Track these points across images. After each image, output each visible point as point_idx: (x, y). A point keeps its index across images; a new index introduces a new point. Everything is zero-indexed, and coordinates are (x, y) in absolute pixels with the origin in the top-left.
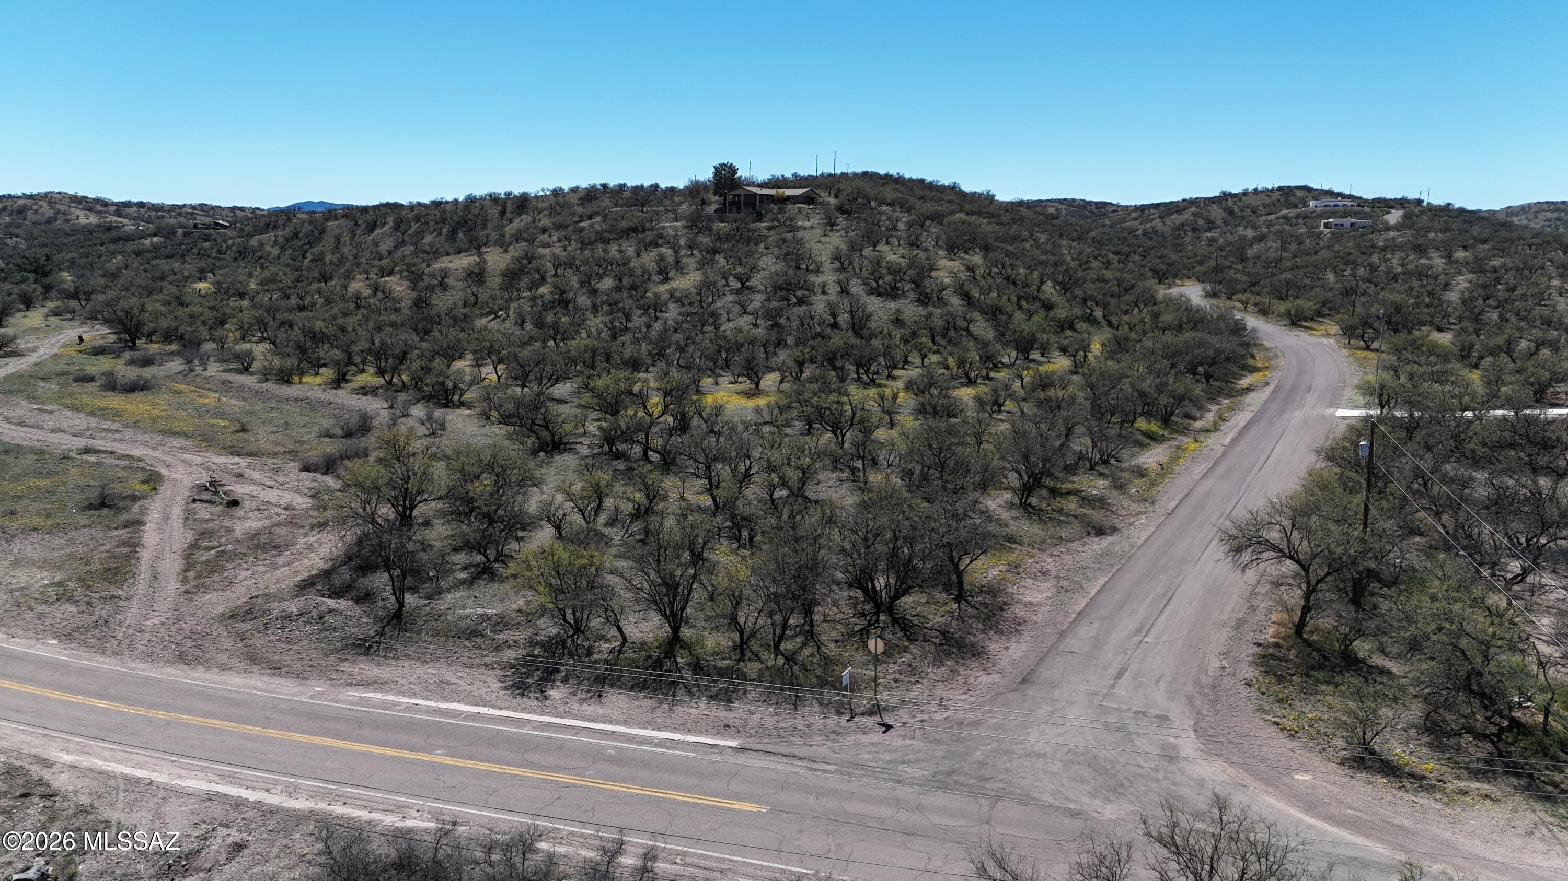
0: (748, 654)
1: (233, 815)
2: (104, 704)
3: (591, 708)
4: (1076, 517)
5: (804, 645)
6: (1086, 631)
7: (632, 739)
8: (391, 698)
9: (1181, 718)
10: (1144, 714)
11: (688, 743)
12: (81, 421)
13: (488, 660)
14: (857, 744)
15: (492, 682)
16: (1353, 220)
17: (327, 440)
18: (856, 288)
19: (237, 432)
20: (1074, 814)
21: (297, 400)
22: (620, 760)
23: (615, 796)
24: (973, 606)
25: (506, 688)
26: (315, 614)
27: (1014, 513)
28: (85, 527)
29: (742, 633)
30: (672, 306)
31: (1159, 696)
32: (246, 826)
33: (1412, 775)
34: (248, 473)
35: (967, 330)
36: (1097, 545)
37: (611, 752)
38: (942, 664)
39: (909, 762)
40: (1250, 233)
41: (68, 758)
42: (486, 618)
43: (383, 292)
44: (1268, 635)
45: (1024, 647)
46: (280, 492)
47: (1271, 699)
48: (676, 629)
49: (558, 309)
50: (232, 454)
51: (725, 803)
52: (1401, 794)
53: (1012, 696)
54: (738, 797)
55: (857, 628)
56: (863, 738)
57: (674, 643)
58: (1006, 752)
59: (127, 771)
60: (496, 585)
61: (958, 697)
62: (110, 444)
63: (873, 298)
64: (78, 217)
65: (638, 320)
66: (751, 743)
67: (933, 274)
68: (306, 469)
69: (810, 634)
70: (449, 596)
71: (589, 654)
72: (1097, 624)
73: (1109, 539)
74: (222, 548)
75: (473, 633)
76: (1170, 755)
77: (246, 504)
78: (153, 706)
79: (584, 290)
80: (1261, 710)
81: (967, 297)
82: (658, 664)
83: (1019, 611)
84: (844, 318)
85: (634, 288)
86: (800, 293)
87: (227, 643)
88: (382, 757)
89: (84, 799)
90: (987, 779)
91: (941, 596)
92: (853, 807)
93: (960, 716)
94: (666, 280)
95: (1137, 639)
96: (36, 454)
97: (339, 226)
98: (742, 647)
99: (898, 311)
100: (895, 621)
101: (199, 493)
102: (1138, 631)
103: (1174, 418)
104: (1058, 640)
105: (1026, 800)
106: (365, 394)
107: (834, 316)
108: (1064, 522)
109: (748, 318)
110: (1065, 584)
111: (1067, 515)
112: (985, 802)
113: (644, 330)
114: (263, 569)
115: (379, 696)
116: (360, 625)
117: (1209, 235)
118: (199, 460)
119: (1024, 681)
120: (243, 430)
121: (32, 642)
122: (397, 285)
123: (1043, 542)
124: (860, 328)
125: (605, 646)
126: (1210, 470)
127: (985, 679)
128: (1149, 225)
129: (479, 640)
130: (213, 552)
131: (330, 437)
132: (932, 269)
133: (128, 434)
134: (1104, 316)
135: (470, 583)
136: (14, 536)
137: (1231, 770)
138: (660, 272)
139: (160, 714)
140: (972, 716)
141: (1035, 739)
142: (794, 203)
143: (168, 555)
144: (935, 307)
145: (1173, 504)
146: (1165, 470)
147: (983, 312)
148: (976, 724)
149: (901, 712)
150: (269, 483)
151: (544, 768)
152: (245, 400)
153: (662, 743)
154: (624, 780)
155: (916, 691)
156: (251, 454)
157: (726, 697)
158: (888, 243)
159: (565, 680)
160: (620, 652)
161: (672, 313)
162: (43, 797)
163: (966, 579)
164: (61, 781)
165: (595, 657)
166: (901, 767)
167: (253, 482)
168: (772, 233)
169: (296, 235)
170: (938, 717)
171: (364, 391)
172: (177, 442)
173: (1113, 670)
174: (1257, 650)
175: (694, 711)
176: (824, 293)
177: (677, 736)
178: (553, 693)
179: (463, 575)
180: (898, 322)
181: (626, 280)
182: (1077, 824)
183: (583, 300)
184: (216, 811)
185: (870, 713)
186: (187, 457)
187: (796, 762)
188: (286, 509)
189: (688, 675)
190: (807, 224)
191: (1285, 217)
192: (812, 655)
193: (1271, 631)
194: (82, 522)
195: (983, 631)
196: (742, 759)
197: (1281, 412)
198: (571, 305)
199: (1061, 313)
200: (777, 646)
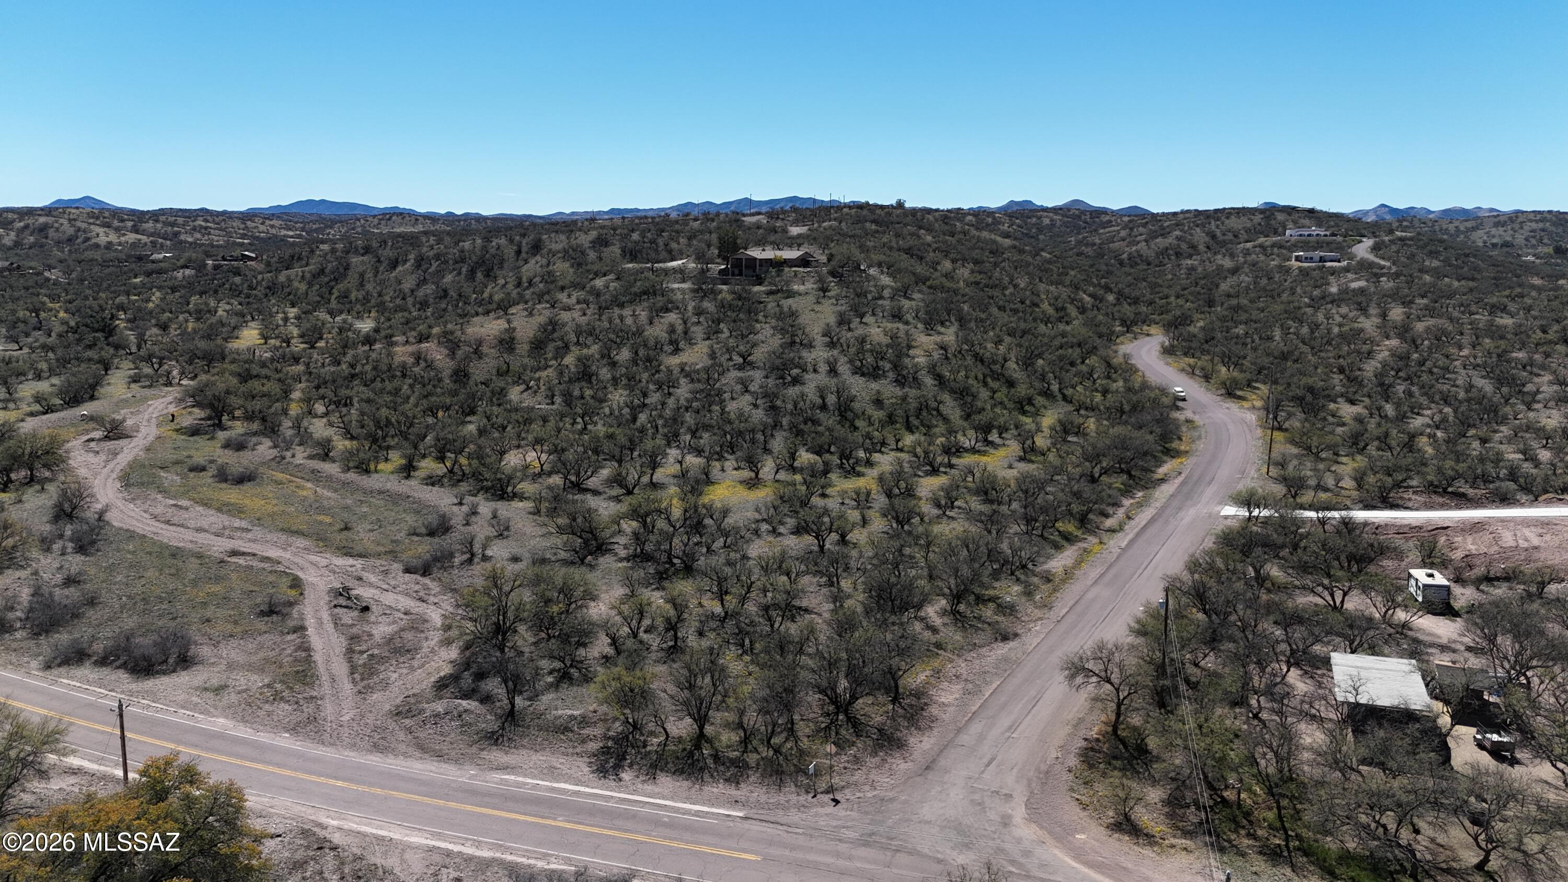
0: (750, 747)
1: (448, 860)
2: (339, 783)
3: (650, 787)
4: (989, 624)
5: (787, 739)
6: (976, 728)
7: (677, 810)
8: (520, 779)
9: (1020, 797)
10: (997, 792)
11: (713, 814)
12: (213, 519)
13: (578, 750)
14: (816, 815)
15: (583, 767)
16: (1322, 254)
17: (416, 538)
18: (844, 368)
19: (342, 530)
20: (940, 861)
21: (380, 492)
22: (672, 825)
23: (671, 849)
24: (903, 708)
25: (593, 772)
26: (455, 713)
27: (946, 620)
28: (265, 632)
29: (745, 731)
30: (683, 381)
31: (1010, 779)
32: (457, 868)
33: (1147, 835)
34: (365, 575)
35: (937, 410)
36: (1002, 649)
37: (666, 819)
38: (876, 755)
39: (847, 827)
40: (1228, 263)
41: (335, 823)
42: (572, 718)
43: (426, 361)
44: (1094, 733)
45: (932, 741)
46: (395, 596)
47: (1081, 782)
48: (701, 728)
49: (584, 384)
50: (346, 555)
51: (736, 855)
52: (1136, 847)
53: (918, 779)
54: (744, 851)
55: (823, 725)
56: (821, 810)
57: (700, 738)
58: (907, 820)
59: (374, 831)
60: (575, 688)
61: (883, 779)
62: (247, 545)
63: (857, 377)
64: (98, 235)
65: (654, 398)
66: (752, 813)
67: (911, 352)
68: (408, 570)
69: (791, 730)
70: (544, 698)
71: (645, 746)
72: (983, 722)
73: (1012, 644)
74: (370, 652)
75: (566, 729)
76: (1006, 821)
77: (374, 608)
78: (371, 785)
79: (605, 361)
80: (1072, 790)
81: (939, 378)
82: (691, 754)
83: (934, 710)
84: (831, 399)
85: (649, 360)
86: (795, 372)
87: (402, 735)
88: (526, 822)
89: (358, 851)
90: (892, 839)
91: (882, 698)
92: (811, 857)
93: (883, 794)
94: (677, 351)
95: (1007, 734)
96: (198, 557)
97: (363, 262)
98: (745, 742)
99: (878, 392)
100: (849, 719)
101: (336, 597)
102: (1010, 728)
103: (1091, 516)
104: (956, 735)
105: (913, 852)
106: (433, 484)
107: (823, 398)
108: (979, 629)
109: (748, 398)
110: (970, 686)
111: (984, 622)
112: (889, 854)
113: (659, 407)
114: (405, 671)
115: (513, 777)
116: (486, 722)
117: (1189, 262)
118: (324, 562)
119: (927, 768)
120: (347, 528)
121: (272, 735)
122: (436, 352)
123: (962, 648)
124: (845, 411)
125: (655, 741)
126: (1102, 575)
127: (903, 766)
128: (1134, 248)
129: (570, 735)
130: (365, 656)
131: (417, 535)
132: (909, 347)
133: (258, 532)
134: (1060, 390)
135: (556, 686)
136: (218, 642)
137: (1040, 832)
138: (671, 342)
139: (379, 791)
140: (890, 794)
141: (927, 812)
142: (791, 267)
143: (334, 659)
144: (910, 387)
145: (1064, 611)
146: (1068, 574)
147: (952, 391)
148: (892, 800)
149: (847, 791)
150: (385, 586)
151: (626, 831)
152: (336, 491)
153: (697, 814)
154: (675, 839)
155: (858, 776)
156: (361, 556)
157: (735, 781)
158: (874, 314)
159: (631, 766)
160: (665, 745)
161: (683, 391)
162: (331, 849)
163: (901, 682)
164: (337, 838)
165: (649, 748)
166: (843, 830)
167: (371, 585)
168: (771, 298)
169: (322, 271)
170: (869, 795)
171: (432, 481)
172: (301, 542)
173: (985, 761)
174: (1084, 744)
175: (715, 790)
176: (815, 371)
177: (705, 809)
178: (624, 775)
179: (550, 679)
180: (878, 402)
181: (642, 352)
182: (940, 867)
183: (605, 373)
184: (436, 858)
185: (827, 792)
186: (313, 558)
187: (779, 827)
188: (405, 614)
189: (710, 762)
190: (802, 288)
191: (1261, 246)
192: (791, 748)
193: (1096, 729)
194: (264, 628)
195: (907, 728)
196: (747, 825)
197: (1180, 509)
198: (594, 378)
199: (1022, 390)
200: (769, 742)
